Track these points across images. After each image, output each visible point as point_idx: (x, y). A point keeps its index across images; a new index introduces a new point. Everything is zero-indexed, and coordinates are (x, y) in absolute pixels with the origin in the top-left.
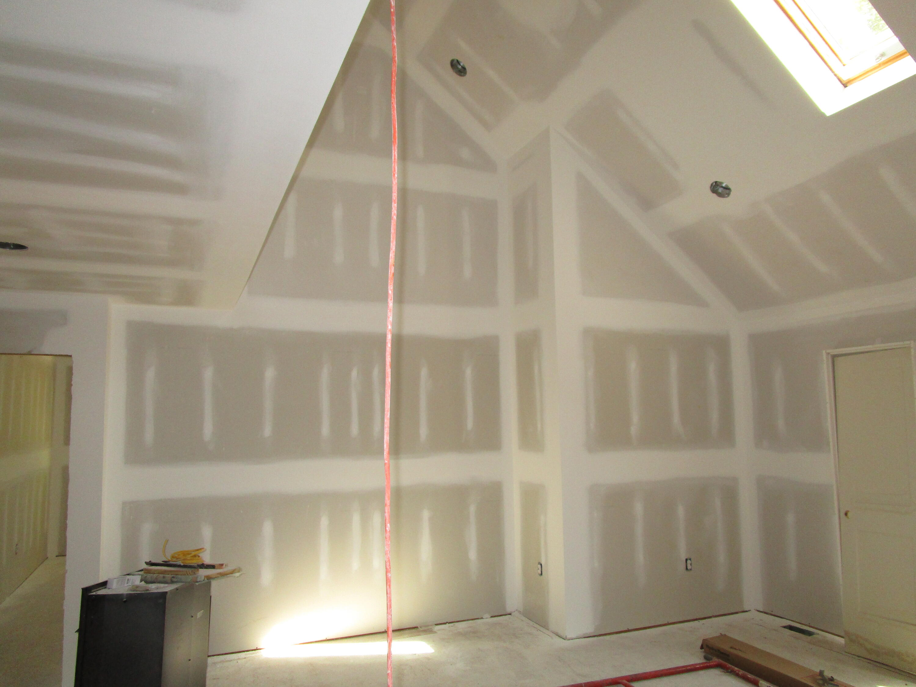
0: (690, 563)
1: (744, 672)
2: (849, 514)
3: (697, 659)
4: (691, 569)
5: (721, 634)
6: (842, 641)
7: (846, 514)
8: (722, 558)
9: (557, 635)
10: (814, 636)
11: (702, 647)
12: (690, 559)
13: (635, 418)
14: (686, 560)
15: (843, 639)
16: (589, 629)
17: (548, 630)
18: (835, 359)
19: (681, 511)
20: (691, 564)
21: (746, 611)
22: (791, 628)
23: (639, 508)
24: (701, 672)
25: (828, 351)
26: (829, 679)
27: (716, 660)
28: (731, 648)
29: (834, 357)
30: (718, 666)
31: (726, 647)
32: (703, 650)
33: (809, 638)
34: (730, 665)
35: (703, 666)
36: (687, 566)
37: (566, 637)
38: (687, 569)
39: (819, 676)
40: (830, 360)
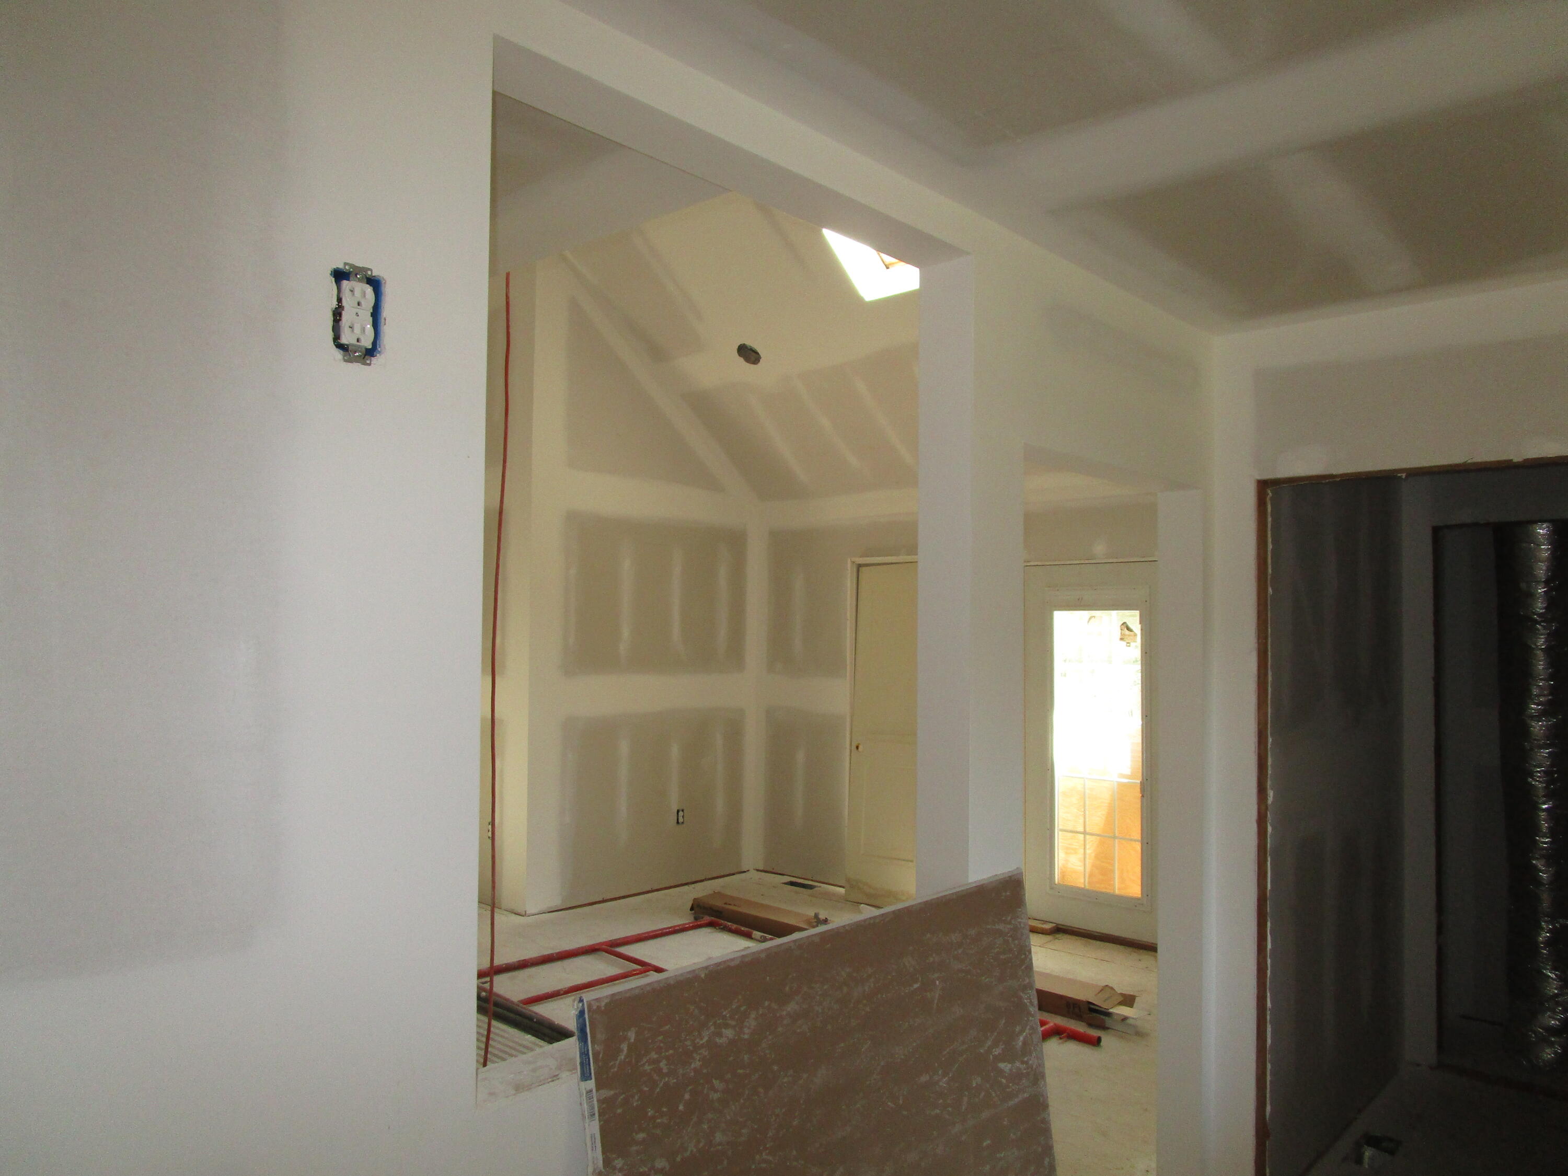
0: (682, 815)
1: (737, 926)
2: (861, 748)
3: (686, 919)
4: (683, 823)
5: (714, 892)
6: (842, 890)
7: (857, 747)
8: (720, 804)
9: (512, 913)
10: (816, 889)
11: (692, 909)
12: (683, 811)
13: (626, 632)
14: (678, 811)
15: (844, 889)
16: (557, 902)
17: (500, 909)
18: (860, 569)
19: (675, 751)
20: (683, 817)
21: (745, 872)
22: (792, 884)
23: (624, 748)
24: (691, 932)
25: (854, 559)
26: (823, 920)
27: (707, 919)
28: (726, 904)
29: (860, 566)
30: (711, 925)
31: (718, 903)
32: (693, 912)
33: (809, 891)
34: (722, 922)
35: (693, 926)
36: (678, 820)
37: (526, 912)
38: (678, 822)
39: (814, 919)
40: (855, 570)
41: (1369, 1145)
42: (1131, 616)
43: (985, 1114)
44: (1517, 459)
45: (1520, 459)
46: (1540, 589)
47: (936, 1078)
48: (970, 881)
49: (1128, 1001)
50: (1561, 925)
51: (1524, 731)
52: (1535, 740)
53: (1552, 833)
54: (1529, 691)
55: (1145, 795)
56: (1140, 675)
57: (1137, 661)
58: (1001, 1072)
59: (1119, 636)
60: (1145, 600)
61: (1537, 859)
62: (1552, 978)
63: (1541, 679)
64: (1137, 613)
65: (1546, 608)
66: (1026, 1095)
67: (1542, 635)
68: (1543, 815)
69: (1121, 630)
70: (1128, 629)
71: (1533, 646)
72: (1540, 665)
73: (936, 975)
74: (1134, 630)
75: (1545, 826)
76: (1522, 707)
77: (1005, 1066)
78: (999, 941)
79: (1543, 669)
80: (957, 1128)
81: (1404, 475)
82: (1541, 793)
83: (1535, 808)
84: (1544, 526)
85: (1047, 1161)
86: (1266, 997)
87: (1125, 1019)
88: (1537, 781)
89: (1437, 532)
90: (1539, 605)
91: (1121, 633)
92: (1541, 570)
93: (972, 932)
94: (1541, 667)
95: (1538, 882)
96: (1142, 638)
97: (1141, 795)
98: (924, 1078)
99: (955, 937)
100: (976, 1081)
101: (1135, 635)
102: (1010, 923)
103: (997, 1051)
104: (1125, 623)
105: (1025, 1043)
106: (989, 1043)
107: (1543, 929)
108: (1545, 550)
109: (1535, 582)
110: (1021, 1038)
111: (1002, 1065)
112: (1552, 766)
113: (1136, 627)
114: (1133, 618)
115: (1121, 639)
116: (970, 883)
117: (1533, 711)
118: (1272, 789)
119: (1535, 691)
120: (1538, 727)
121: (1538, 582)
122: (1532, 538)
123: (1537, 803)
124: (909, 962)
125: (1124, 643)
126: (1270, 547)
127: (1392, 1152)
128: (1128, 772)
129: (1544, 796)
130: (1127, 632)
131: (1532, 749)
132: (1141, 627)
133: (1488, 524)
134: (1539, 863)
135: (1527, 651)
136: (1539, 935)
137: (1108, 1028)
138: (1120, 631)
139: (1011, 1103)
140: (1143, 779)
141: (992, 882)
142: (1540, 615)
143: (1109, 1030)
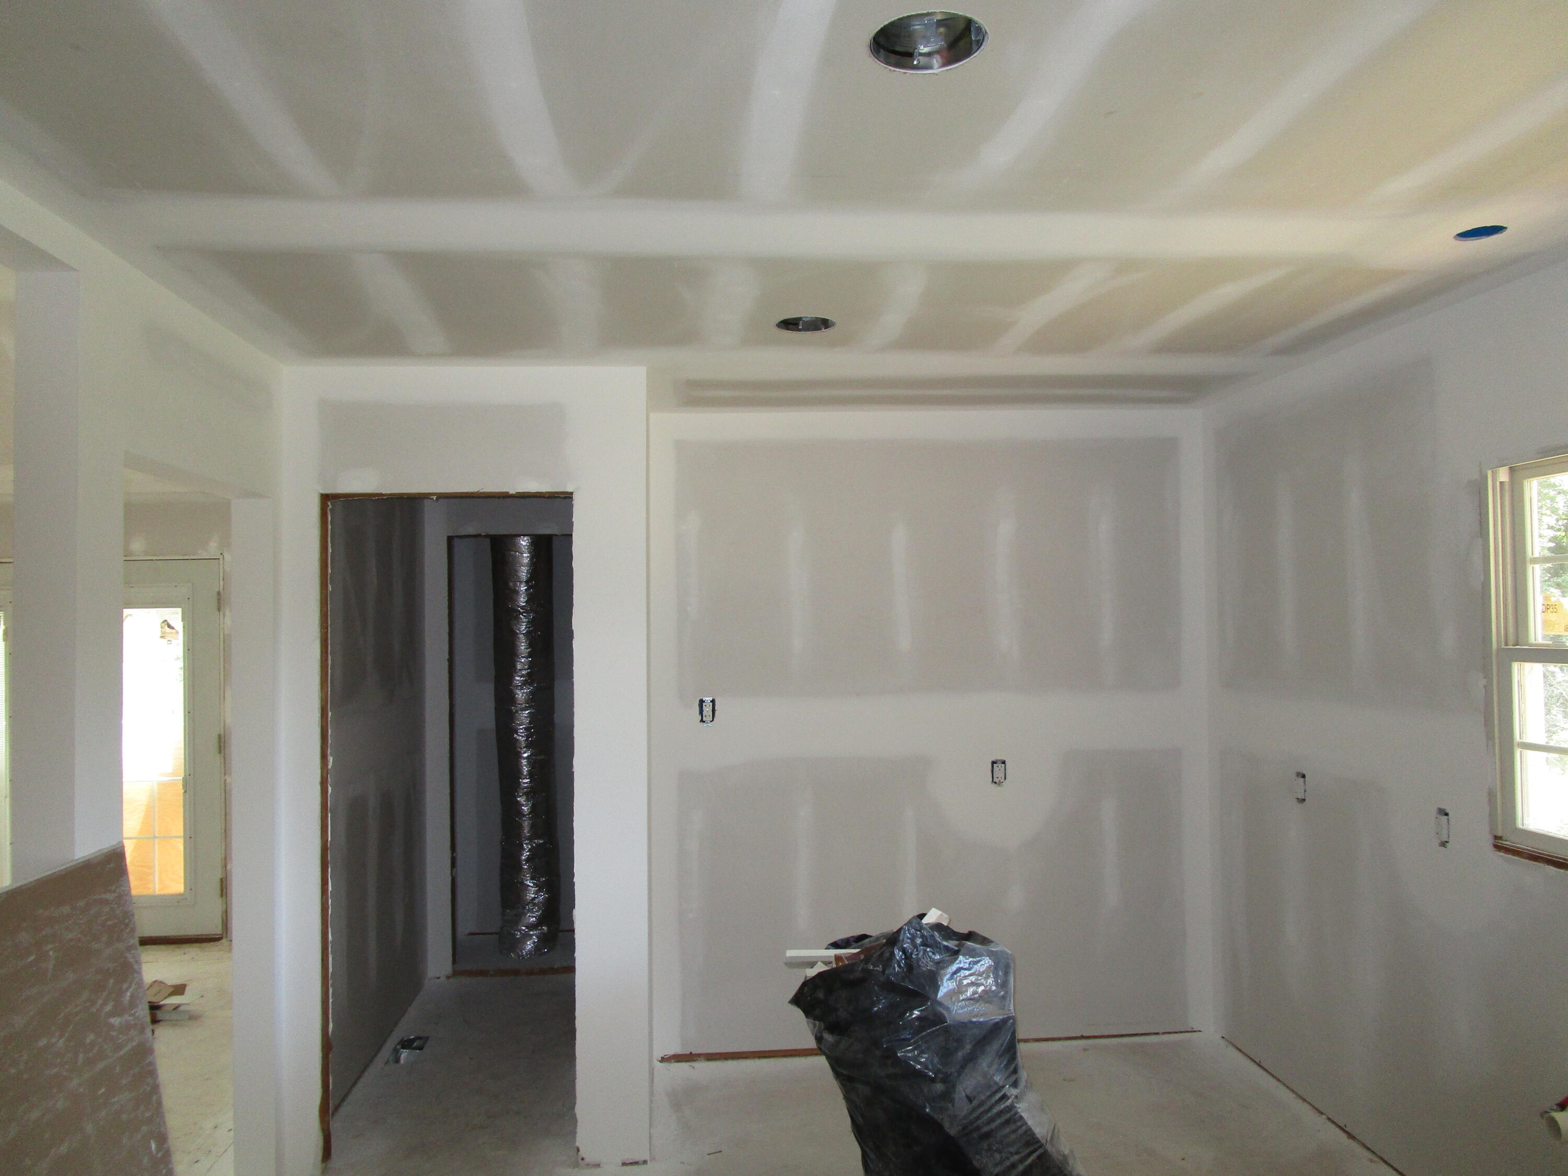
41: (403, 1048)
42: (173, 613)
43: (101, 1065)
44: (512, 492)
45: (514, 493)
46: (523, 587)
47: (54, 1040)
48: (76, 857)
49: (179, 990)
50: (536, 844)
51: (512, 699)
52: (520, 704)
53: (531, 775)
54: (515, 666)
55: (188, 792)
56: (182, 672)
57: (179, 658)
58: (112, 1027)
59: (159, 634)
60: (188, 597)
61: (520, 796)
62: (531, 886)
63: (523, 657)
64: (179, 610)
65: (526, 602)
66: (134, 1044)
67: (524, 622)
68: (524, 762)
69: (162, 628)
70: (169, 626)
71: (518, 632)
72: (523, 647)
73: (50, 946)
74: (175, 627)
75: (525, 770)
76: (511, 678)
77: (116, 1021)
78: (106, 909)
79: (525, 649)
80: (75, 1082)
81: (435, 498)
82: (523, 745)
83: (518, 756)
84: (525, 538)
85: (155, 1098)
86: (328, 932)
87: (176, 1008)
88: (520, 736)
89: (450, 539)
90: (522, 599)
91: (161, 631)
92: (524, 572)
93: (81, 904)
94: (523, 648)
95: (521, 814)
96: (184, 635)
97: (183, 791)
98: (42, 1043)
99: (66, 909)
100: (91, 1037)
101: (177, 633)
102: (114, 892)
103: (108, 1008)
104: (166, 621)
105: (132, 996)
106: (100, 1002)
107: (525, 849)
108: (526, 557)
109: (519, 582)
110: (129, 994)
111: (112, 1020)
112: (530, 723)
113: (178, 624)
114: (175, 616)
115: (162, 637)
116: (76, 860)
117: (518, 682)
118: (331, 756)
119: (519, 667)
120: (521, 695)
121: (521, 582)
122: (516, 548)
123: (520, 752)
124: (24, 938)
125: (165, 641)
126: (330, 550)
127: (421, 1048)
128: (170, 770)
129: (524, 747)
130: (168, 630)
131: (517, 712)
132: (184, 624)
133: (487, 536)
134: (522, 800)
135: (514, 635)
136: (522, 855)
137: (159, 1021)
138: (160, 629)
139: (122, 1053)
140: (185, 776)
141: (97, 857)
142: (522, 607)
143: (161, 1022)
